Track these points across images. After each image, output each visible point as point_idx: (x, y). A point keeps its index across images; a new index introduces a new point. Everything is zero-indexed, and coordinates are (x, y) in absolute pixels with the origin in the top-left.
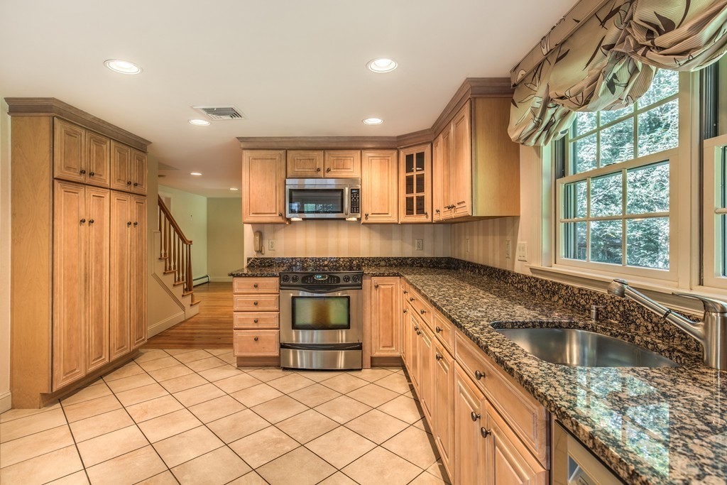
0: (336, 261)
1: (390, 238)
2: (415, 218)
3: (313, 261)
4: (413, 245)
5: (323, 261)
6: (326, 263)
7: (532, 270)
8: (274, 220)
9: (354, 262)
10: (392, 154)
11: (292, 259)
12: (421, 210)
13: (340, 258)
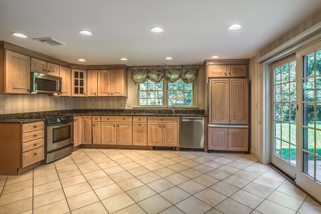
0: (39, 113)
1: (57, 103)
2: (79, 95)
3: (28, 114)
4: (65, 105)
5: (33, 114)
6: (34, 115)
7: (133, 108)
8: (24, 93)
9: (46, 114)
10: (69, 70)
11: (18, 114)
12: (82, 92)
13: (40, 112)
